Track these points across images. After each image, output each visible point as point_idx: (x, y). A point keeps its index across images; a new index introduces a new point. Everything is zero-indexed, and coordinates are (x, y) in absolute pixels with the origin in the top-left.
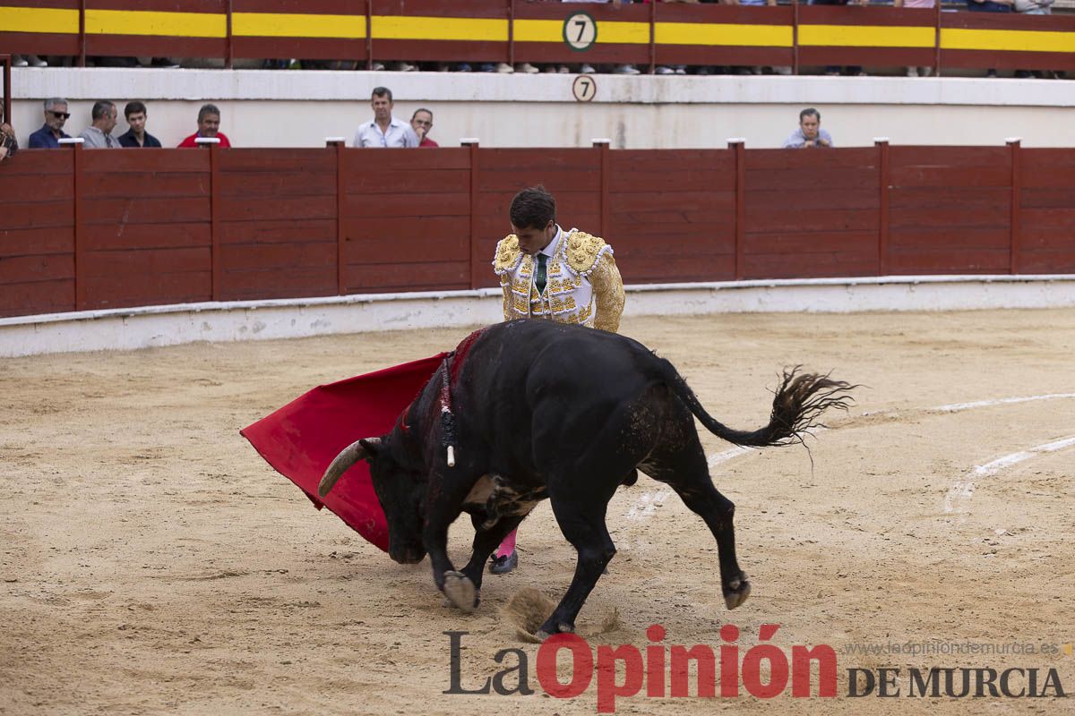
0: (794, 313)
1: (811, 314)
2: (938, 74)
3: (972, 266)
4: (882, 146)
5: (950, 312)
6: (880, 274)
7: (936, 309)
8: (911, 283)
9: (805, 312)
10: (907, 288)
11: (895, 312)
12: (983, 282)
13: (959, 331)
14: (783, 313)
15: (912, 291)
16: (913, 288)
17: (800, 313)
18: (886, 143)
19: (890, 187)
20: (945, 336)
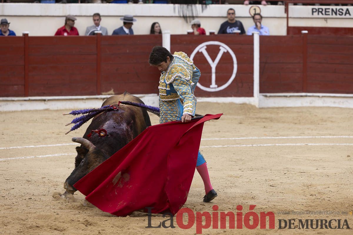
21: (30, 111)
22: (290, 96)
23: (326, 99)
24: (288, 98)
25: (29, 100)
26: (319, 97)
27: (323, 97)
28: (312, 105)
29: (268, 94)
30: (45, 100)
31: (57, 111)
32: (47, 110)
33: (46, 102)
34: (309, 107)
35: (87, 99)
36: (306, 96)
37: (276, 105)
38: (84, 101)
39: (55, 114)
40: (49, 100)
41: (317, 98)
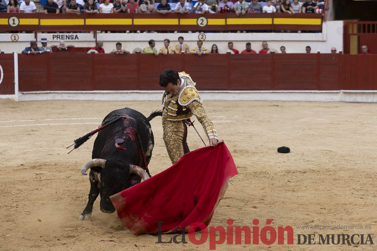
22: (40, 93)
23: (63, 95)
24: (38, 95)
26: (58, 93)
27: (61, 93)
28: (54, 99)
29: (25, 92)
34: (52, 100)
36: (50, 93)
37: (30, 100)
41: (57, 94)
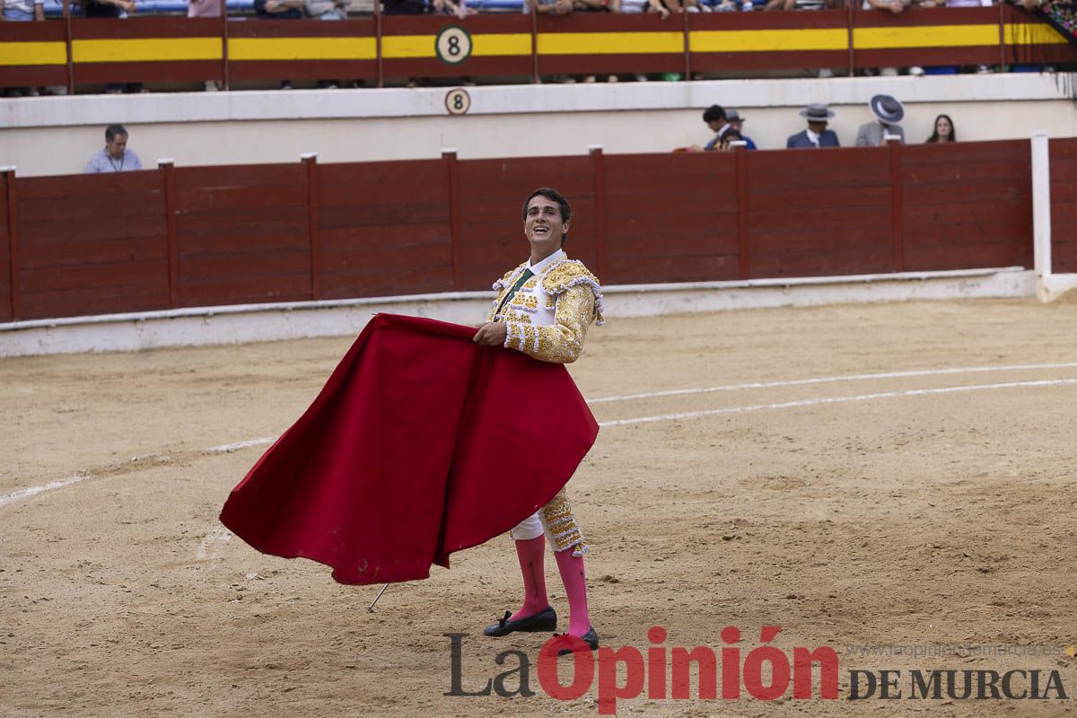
0: (78, 354)
1: (98, 354)
2: (227, 88)
3: (270, 294)
4: (167, 168)
5: (249, 344)
6: (172, 307)
7: (233, 342)
8: (205, 316)
9: (90, 353)
10: (201, 321)
11: (190, 347)
12: (283, 310)
13: (256, 364)
14: (67, 355)
15: (207, 324)
16: (208, 321)
17: (85, 353)
18: (171, 165)
19: (177, 212)
20: (240, 370)
21: (753, 309)
25: (751, 287)
30: (783, 286)
31: (810, 308)
32: (789, 307)
33: (785, 291)
35: (874, 281)
38: (867, 285)
39: (805, 315)
40: (792, 286)
